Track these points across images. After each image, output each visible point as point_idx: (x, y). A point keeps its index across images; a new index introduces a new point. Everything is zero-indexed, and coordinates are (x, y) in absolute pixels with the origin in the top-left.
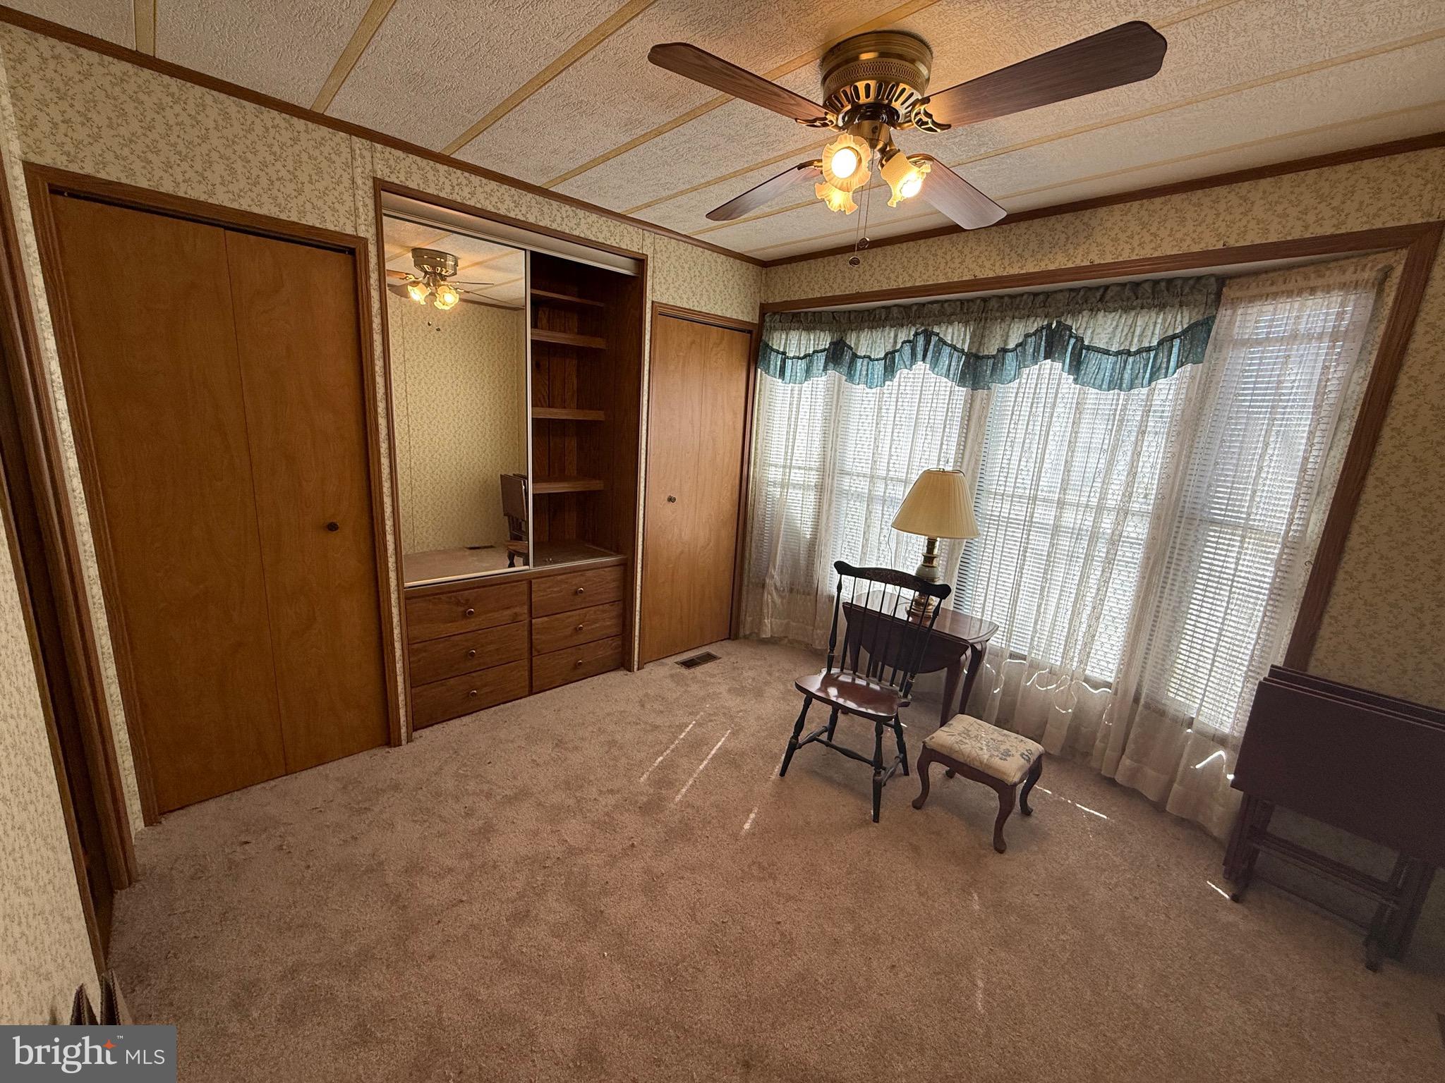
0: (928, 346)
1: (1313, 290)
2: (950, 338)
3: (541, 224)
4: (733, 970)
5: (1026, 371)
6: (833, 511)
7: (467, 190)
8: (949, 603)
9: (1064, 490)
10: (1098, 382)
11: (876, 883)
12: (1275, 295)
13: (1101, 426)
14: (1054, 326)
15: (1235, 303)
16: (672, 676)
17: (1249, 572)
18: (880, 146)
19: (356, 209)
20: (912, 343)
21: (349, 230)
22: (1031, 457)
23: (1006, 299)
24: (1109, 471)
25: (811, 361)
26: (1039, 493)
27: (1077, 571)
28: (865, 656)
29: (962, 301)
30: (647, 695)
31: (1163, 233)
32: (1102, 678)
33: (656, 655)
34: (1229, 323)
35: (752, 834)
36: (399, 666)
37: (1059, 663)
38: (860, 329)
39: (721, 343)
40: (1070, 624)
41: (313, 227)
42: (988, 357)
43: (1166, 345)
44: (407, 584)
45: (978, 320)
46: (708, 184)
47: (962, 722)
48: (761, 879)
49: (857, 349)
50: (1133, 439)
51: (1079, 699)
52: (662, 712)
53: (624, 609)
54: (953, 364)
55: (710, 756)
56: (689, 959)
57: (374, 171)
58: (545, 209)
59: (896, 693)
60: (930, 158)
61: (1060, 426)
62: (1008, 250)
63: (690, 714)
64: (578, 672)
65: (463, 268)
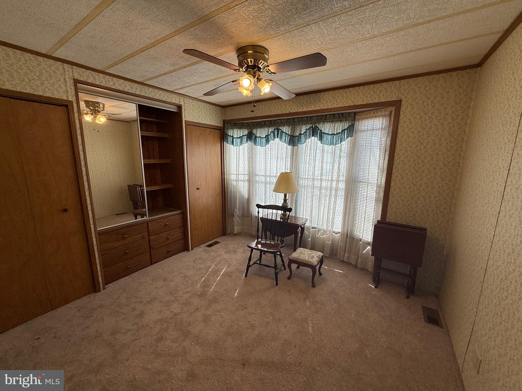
0: (278, 133)
1: (376, 117)
2: (284, 130)
3: (141, 94)
4: (236, 338)
5: (307, 140)
6: (254, 188)
7: (111, 83)
8: (292, 214)
9: (321, 176)
10: (327, 143)
11: (278, 303)
12: (368, 118)
13: (329, 156)
14: (314, 126)
15: (359, 120)
16: (204, 250)
17: (370, 195)
18: (257, 77)
19: (67, 90)
20: (273, 132)
21: (65, 98)
22: (311, 166)
23: (300, 118)
24: (333, 169)
25: (242, 139)
26: (315, 177)
27: (327, 199)
28: (268, 233)
29: (287, 119)
30: (196, 258)
31: (339, 100)
32: (338, 231)
33: (197, 245)
34: (358, 125)
35: (238, 296)
36: (97, 261)
37: (326, 228)
38: (257, 128)
39: (211, 133)
40: (327, 216)
41: (49, 97)
42: (296, 136)
43: (343, 132)
44: (98, 229)
45: (292, 125)
46: (202, 83)
47: (300, 250)
48: (242, 310)
49: (256, 135)
50: (338, 159)
51: (332, 238)
52: (202, 263)
53: (184, 229)
54: (286, 139)
55: (221, 275)
56: (221, 339)
57: (73, 76)
58: (143, 89)
59: (279, 244)
60: (272, 81)
61: (318, 157)
62: (298, 104)
63: (212, 262)
64: (169, 254)
65: (106, 108)
